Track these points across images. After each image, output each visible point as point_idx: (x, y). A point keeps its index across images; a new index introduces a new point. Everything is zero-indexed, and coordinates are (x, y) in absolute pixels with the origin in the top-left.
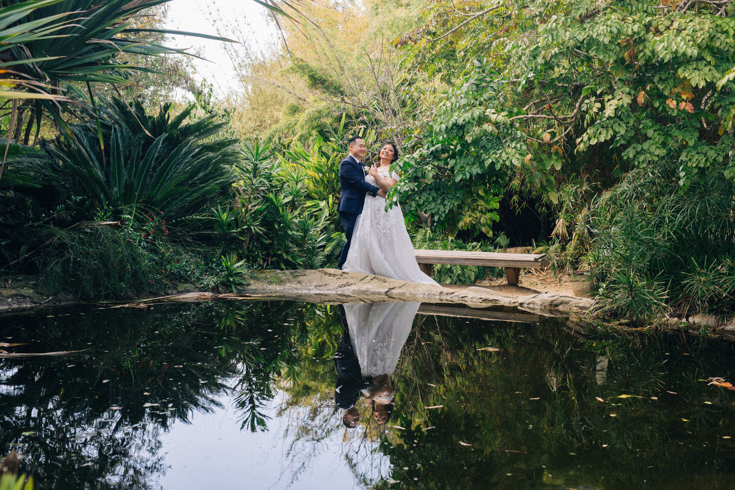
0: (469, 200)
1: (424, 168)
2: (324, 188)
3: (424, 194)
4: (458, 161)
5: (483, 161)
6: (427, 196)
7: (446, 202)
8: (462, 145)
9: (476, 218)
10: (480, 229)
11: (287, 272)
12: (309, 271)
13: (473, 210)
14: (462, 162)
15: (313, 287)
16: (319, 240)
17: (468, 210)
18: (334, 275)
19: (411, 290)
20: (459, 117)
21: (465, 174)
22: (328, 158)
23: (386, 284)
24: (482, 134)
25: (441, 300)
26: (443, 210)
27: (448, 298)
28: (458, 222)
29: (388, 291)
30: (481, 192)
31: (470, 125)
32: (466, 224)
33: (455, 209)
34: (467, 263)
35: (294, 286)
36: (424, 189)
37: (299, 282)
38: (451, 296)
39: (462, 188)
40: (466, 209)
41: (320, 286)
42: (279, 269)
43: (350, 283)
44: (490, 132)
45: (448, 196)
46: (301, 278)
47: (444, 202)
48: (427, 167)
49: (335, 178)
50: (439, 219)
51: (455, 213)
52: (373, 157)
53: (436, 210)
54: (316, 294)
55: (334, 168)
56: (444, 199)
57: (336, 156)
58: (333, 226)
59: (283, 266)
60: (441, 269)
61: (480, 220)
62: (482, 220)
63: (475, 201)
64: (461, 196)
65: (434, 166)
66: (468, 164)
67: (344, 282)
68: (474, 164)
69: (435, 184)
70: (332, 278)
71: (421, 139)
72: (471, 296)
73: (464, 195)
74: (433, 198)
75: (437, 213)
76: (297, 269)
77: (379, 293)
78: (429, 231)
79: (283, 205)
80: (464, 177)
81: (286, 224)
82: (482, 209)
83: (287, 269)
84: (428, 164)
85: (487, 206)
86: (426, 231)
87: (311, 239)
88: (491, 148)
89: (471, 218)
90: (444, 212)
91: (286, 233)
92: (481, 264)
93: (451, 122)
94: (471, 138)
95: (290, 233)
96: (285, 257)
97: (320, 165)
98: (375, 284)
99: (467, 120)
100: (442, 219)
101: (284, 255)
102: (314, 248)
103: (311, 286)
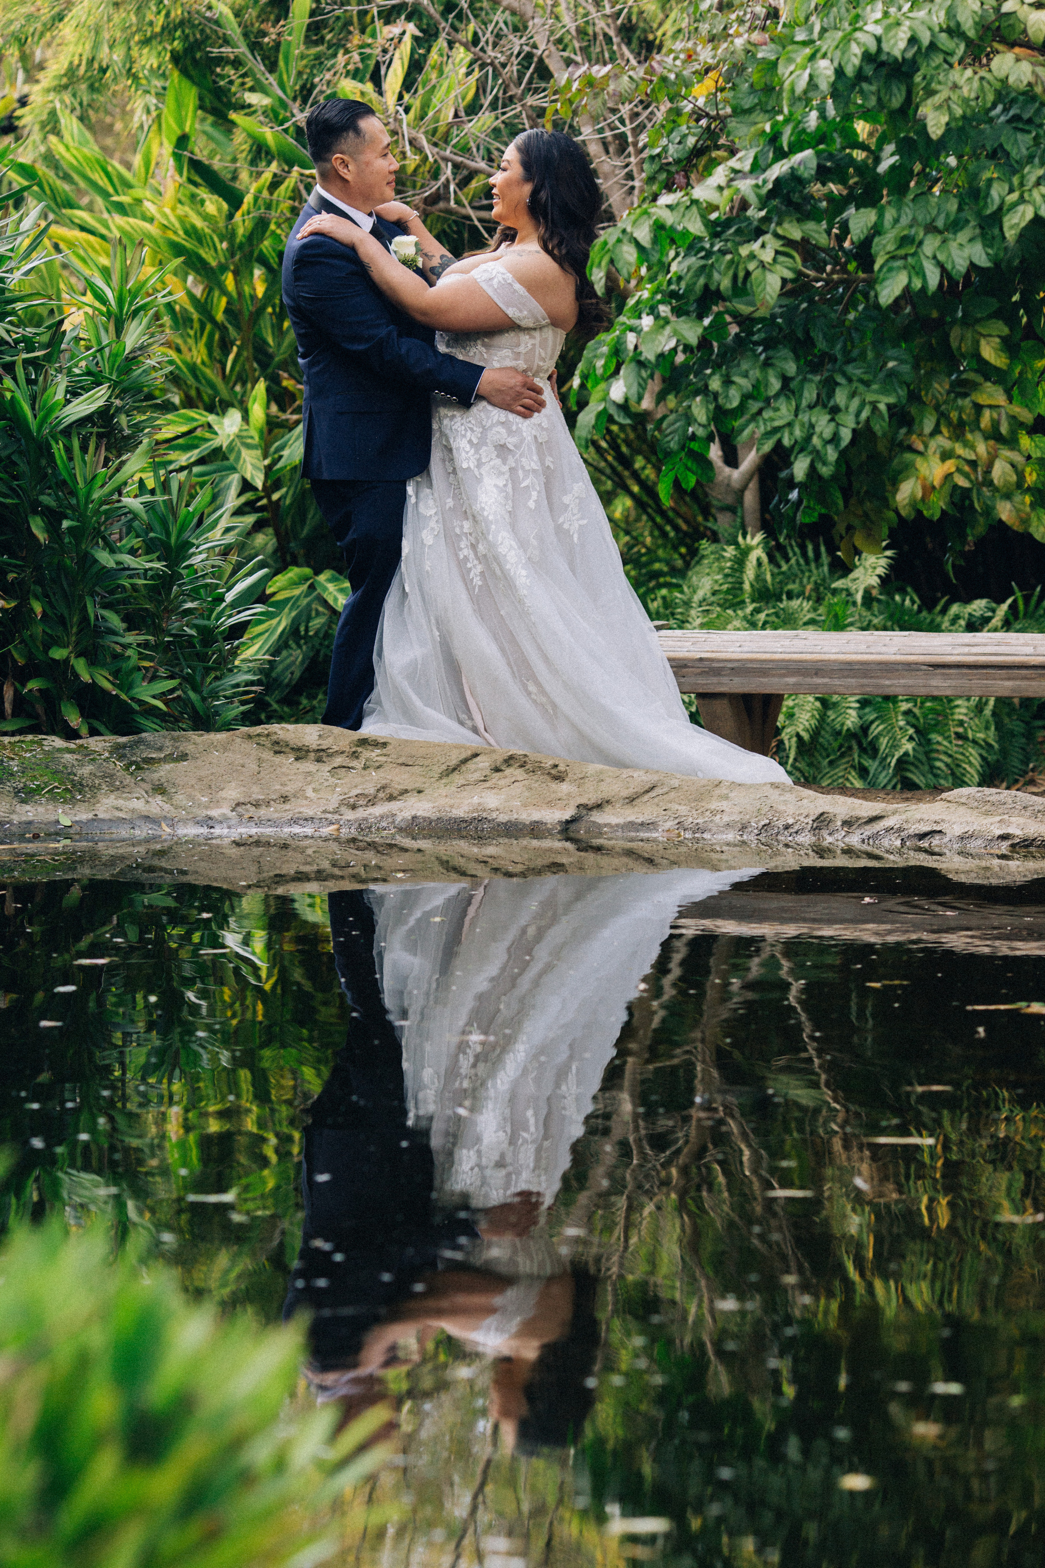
0: (940, 387)
1: (744, 251)
2: (209, 346)
3: (745, 366)
4: (890, 214)
5: (997, 218)
6: (755, 373)
7: (840, 397)
8: (906, 148)
9: (973, 464)
10: (989, 511)
11: (95, 744)
12: (197, 740)
13: (959, 431)
14: (905, 221)
15: (225, 810)
16: (230, 597)
17: (936, 431)
18: (321, 755)
19: (683, 810)
20: (888, 29)
21: (921, 272)
22: (234, 199)
23: (564, 788)
24: (990, 97)
25: (821, 851)
26: (828, 433)
27: (854, 840)
28: (895, 483)
29: (573, 821)
30: (990, 352)
31: (938, 59)
32: (928, 489)
33: (879, 427)
34: (940, 685)
35: (138, 805)
36: (742, 344)
37: (160, 789)
38: (869, 830)
39: (905, 334)
40: (928, 425)
41: (257, 805)
42: (53, 732)
43: (397, 787)
44: (1022, 87)
45: (850, 369)
46: (164, 772)
47: (831, 394)
48: (756, 246)
49: (268, 296)
50: (812, 470)
51: (882, 447)
52: (463, 184)
53: (798, 433)
54: (237, 844)
55: (266, 245)
56: (829, 387)
57: (275, 184)
58: (264, 540)
59: (74, 719)
60: (816, 733)
61: (988, 471)
62: (1000, 472)
63: (963, 388)
64: (906, 368)
65: (789, 242)
66: (931, 229)
67: (369, 783)
68: (955, 226)
69: (789, 321)
70: (308, 766)
71: (722, 119)
72: (958, 830)
73: (916, 367)
74: (786, 380)
75: (804, 445)
76: (138, 731)
77: (535, 830)
78: (758, 553)
79: (67, 432)
80: (917, 284)
81: (81, 517)
82: (996, 424)
83: (94, 732)
84: (759, 232)
85: (1016, 409)
86: (744, 553)
87: (194, 595)
88: (1030, 159)
89: (950, 465)
90: (835, 439)
91: (87, 561)
92: (1006, 686)
93: (856, 50)
94: (945, 119)
95: (105, 558)
96: (86, 677)
97: (192, 232)
98: (518, 788)
99: (925, 38)
100: (825, 471)
101: (81, 667)
102: (208, 636)
103: (215, 802)
